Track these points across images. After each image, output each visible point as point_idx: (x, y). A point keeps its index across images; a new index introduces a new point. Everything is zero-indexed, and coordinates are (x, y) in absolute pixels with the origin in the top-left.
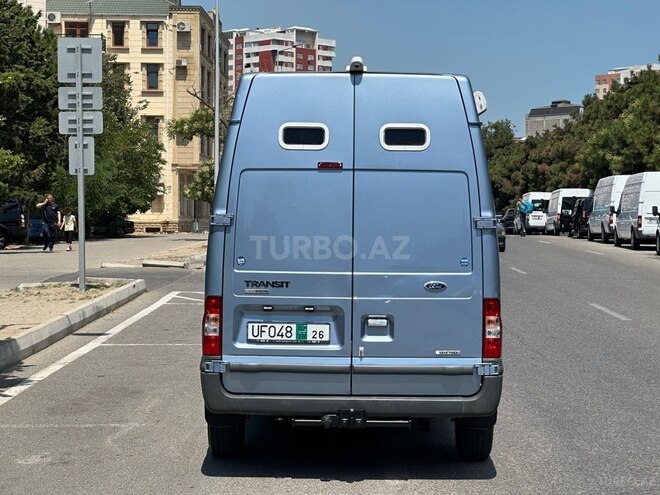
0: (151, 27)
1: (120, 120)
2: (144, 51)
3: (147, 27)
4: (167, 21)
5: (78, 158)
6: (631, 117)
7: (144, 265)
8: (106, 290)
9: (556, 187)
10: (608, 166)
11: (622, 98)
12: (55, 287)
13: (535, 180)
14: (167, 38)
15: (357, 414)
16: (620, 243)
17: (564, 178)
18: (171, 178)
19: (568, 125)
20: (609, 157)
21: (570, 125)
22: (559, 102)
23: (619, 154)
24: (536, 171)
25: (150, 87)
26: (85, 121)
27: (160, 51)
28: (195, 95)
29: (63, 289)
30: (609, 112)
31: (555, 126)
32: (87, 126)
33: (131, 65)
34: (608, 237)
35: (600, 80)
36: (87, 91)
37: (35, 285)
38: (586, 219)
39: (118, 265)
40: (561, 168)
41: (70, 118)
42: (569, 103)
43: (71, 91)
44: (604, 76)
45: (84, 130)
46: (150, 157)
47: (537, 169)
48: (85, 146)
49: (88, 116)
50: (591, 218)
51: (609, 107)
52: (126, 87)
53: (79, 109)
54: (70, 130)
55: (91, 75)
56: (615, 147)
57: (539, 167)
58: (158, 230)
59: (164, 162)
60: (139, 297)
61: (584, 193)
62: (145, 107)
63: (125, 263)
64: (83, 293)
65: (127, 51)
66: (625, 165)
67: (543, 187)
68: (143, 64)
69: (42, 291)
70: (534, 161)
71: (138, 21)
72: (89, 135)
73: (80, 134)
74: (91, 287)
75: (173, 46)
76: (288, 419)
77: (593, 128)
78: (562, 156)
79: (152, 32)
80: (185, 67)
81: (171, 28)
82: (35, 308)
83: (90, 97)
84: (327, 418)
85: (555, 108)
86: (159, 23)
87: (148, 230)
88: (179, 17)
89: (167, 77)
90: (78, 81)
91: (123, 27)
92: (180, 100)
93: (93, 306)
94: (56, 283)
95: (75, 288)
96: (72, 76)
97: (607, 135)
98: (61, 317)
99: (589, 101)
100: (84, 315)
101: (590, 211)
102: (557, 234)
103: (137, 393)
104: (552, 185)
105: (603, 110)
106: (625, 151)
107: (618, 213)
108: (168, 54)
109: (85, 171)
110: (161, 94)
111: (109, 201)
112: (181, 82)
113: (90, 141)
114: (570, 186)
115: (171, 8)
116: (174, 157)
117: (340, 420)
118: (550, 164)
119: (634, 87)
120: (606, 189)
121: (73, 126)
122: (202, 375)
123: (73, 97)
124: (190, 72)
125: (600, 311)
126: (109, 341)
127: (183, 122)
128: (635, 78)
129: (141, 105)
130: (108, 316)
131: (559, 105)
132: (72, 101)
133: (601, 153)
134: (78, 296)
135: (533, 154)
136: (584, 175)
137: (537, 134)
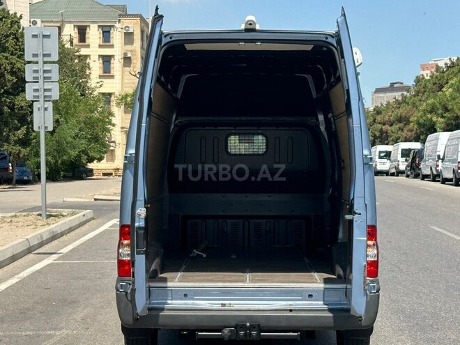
0: (106, 29)
1: (82, 95)
2: (100, 46)
3: (102, 30)
4: (117, 25)
5: (41, 117)
6: (450, 90)
7: (95, 199)
8: (62, 218)
9: (396, 141)
10: (434, 125)
11: (443, 77)
12: (24, 216)
13: (380, 137)
14: (117, 37)
15: (252, 327)
16: (445, 181)
17: (402, 135)
18: (120, 137)
19: (404, 98)
20: (434, 119)
21: (406, 97)
22: (396, 83)
23: (442, 117)
24: (381, 131)
25: (105, 72)
26: (45, 90)
27: (112, 46)
28: (135, 76)
29: (31, 218)
30: (434, 87)
31: (395, 98)
32: (47, 94)
33: (91, 57)
34: (436, 177)
35: (424, 67)
36: (47, 67)
37: (10, 215)
38: (419, 164)
39: (76, 200)
40: (399, 128)
41: (34, 88)
42: (402, 83)
43: (35, 67)
44: (426, 65)
45: (45, 97)
46: (103, 121)
47: (382, 129)
48: (46, 109)
49: (47, 86)
50: (422, 163)
51: (434, 84)
52: (88, 72)
53: (41, 81)
54: (34, 97)
55: (50, 54)
56: (440, 111)
57: (383, 128)
58: (111, 174)
59: (114, 125)
60: (88, 224)
61: (416, 146)
62: (101, 86)
63: (81, 198)
64: (45, 221)
65: (88, 46)
66: (447, 125)
67: (386, 142)
68: (100, 56)
69: (14, 219)
70: (380, 123)
71: (96, 25)
72: (49, 101)
73: (42, 99)
74: (52, 216)
75: (121, 43)
76: (192, 332)
77: (423, 99)
78: (400, 120)
79: (106, 33)
80: (130, 58)
81: (120, 30)
82: (6, 233)
83: (49, 71)
84: (226, 331)
85: (392, 88)
86: (110, 27)
87: (104, 174)
88: (126, 22)
89: (117, 65)
90: (40, 59)
91: (86, 30)
92: (126, 81)
93: (49, 231)
94: (26, 213)
95: (39, 217)
96: (35, 55)
97: (434, 104)
98: (22, 240)
99: (418, 80)
100: (42, 238)
101: (421, 158)
102: (398, 176)
103: (74, 303)
104: (393, 141)
105: (430, 85)
106: (447, 114)
107: (443, 159)
108: (118, 48)
109: (46, 128)
110: (112, 77)
111: (74, 153)
112: (127, 69)
113: (50, 105)
114: (406, 140)
115: (120, 16)
116: (122, 122)
117: (237, 334)
118: (391, 125)
119: (452, 70)
120: (433, 142)
121: (36, 94)
122: (117, 294)
123: (36, 71)
124: (134, 61)
125: (438, 232)
126: (59, 259)
127: (127, 96)
128: (453, 63)
129: (99, 85)
130: (61, 239)
131: (395, 85)
132: (36, 75)
133: (429, 116)
134: (40, 223)
135: (379, 118)
136: (416, 133)
137: (382, 105)
